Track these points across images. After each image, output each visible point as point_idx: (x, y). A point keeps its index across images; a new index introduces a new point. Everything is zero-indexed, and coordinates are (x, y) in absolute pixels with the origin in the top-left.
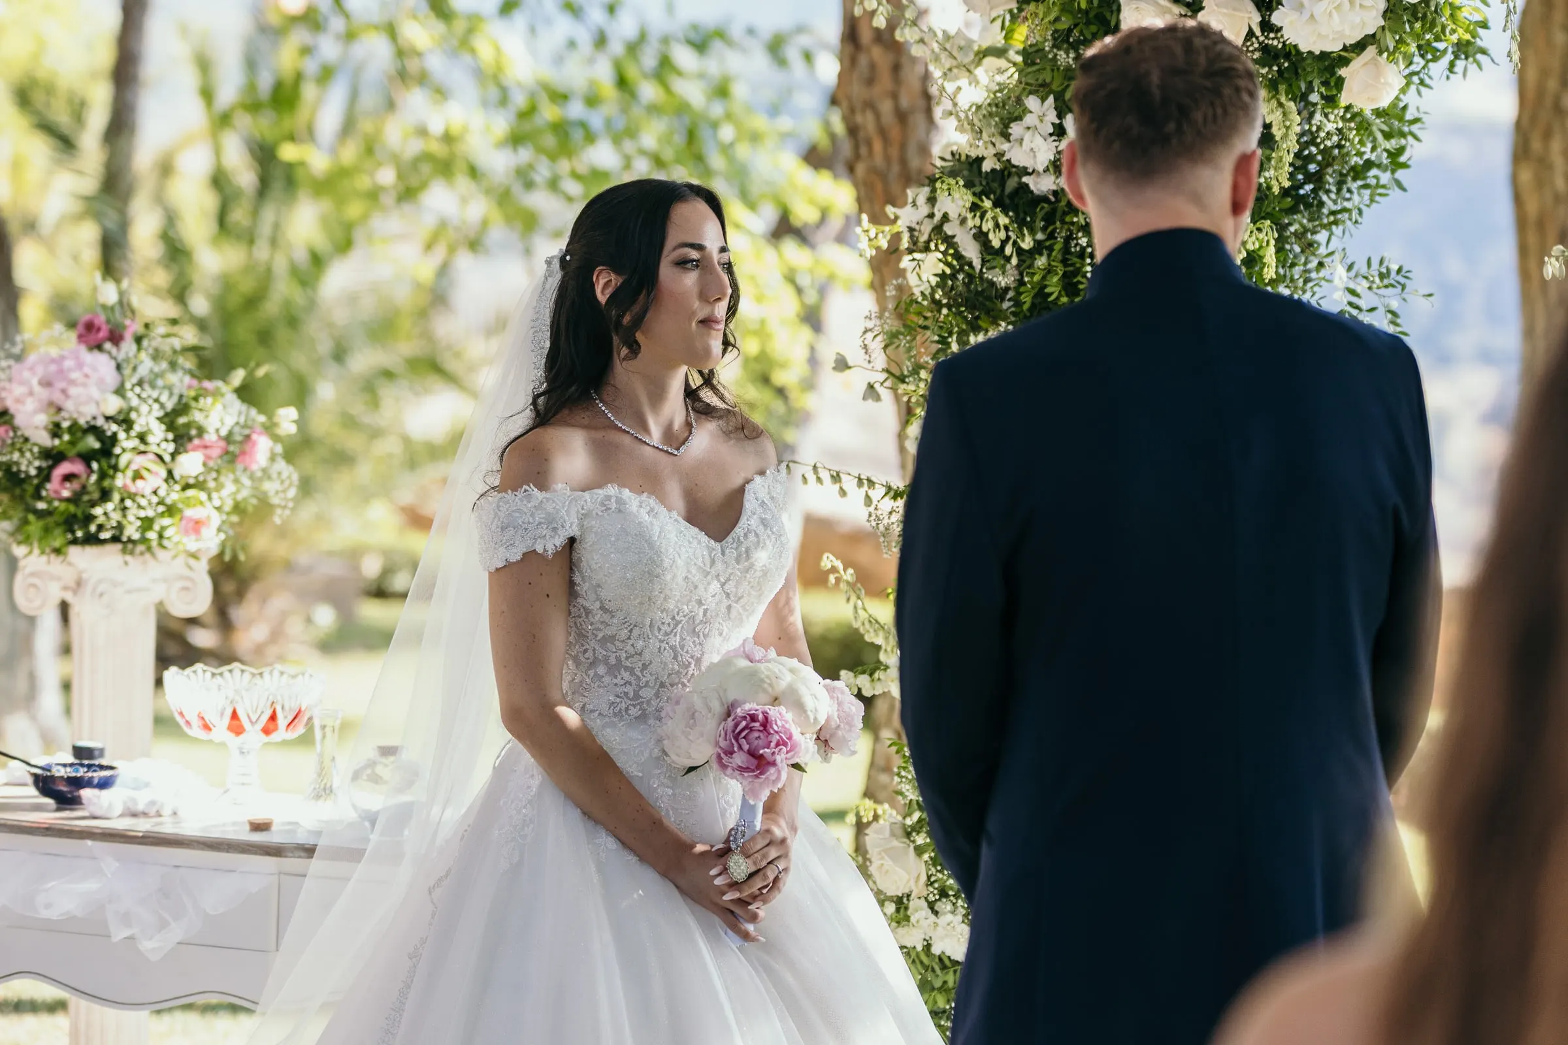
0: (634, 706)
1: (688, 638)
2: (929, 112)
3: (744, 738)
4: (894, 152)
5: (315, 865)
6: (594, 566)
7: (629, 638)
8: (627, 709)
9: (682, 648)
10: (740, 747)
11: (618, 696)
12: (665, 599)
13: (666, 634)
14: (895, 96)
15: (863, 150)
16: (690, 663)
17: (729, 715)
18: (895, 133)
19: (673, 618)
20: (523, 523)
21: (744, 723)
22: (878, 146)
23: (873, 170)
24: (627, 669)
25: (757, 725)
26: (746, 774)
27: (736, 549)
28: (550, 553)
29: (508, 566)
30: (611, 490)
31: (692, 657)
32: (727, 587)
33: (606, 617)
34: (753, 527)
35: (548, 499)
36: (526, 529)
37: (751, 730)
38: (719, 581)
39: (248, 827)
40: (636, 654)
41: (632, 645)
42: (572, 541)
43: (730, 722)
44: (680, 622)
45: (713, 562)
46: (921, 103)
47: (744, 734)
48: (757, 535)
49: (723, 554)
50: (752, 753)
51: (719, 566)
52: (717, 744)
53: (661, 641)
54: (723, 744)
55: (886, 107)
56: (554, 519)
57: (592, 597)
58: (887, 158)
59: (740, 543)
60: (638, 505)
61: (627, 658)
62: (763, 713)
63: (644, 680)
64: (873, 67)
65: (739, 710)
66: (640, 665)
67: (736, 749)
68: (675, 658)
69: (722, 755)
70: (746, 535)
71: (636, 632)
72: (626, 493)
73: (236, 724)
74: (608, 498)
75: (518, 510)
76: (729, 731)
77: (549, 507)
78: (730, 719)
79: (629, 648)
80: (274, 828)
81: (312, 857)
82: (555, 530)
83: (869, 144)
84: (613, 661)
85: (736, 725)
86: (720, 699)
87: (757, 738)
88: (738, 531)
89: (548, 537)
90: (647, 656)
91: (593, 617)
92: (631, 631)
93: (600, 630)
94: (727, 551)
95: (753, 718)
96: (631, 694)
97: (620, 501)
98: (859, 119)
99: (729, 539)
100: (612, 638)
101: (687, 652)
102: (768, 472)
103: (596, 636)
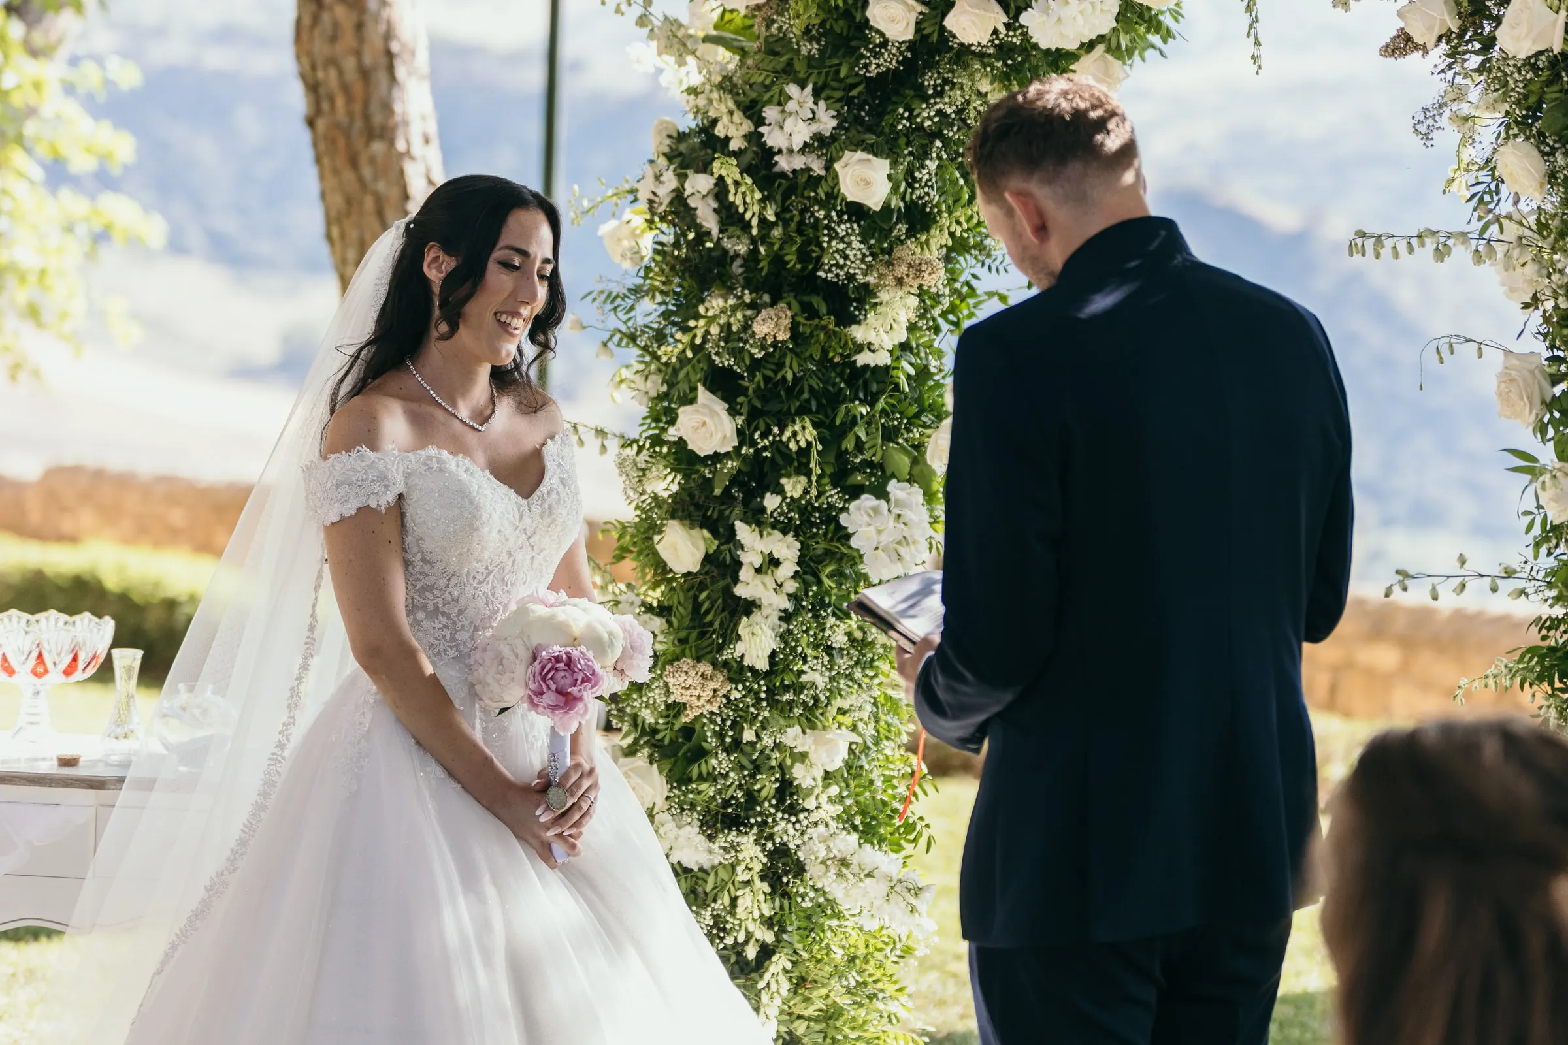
0: (451, 647)
1: (498, 586)
2: (391, 69)
3: (551, 678)
4: (357, 108)
5: (124, 795)
6: (418, 521)
7: (447, 586)
8: (445, 650)
9: (493, 595)
10: (549, 688)
11: (436, 639)
12: (482, 551)
13: (480, 582)
14: (358, 53)
15: (325, 106)
16: (499, 609)
17: (535, 659)
18: (358, 89)
19: (487, 568)
20: (357, 481)
21: (550, 665)
22: (340, 102)
23: (336, 126)
24: (443, 614)
25: (561, 665)
26: (557, 712)
27: (541, 506)
28: (383, 508)
29: (343, 520)
30: (432, 451)
31: (500, 603)
32: (532, 541)
33: (426, 568)
34: (555, 486)
35: (380, 459)
36: (360, 486)
37: (557, 670)
38: (526, 534)
39: (56, 763)
40: (453, 600)
41: (450, 593)
42: (400, 496)
43: (537, 666)
44: (492, 572)
45: (521, 517)
46: (383, 61)
47: (550, 676)
48: (558, 493)
49: (530, 510)
50: (559, 692)
51: (527, 520)
52: (527, 686)
53: (476, 589)
54: (533, 686)
55: (350, 64)
56: (385, 477)
57: (415, 549)
58: (350, 114)
59: (544, 500)
60: (455, 464)
61: (444, 605)
62: (566, 653)
63: (460, 624)
64: (336, 25)
65: (544, 653)
66: (456, 611)
67: (545, 690)
68: (487, 604)
69: (533, 696)
70: (549, 494)
71: (454, 581)
72: (445, 454)
73: (40, 666)
74: (429, 458)
75: (353, 469)
76: (537, 674)
77: (381, 466)
78: (537, 662)
79: (447, 595)
80: (81, 764)
81: (121, 789)
82: (386, 487)
83: (332, 100)
84: (430, 607)
85: (543, 668)
86: (525, 644)
87: (563, 677)
88: (543, 489)
89: (380, 494)
90: (462, 601)
91: (413, 569)
92: (449, 580)
93: (420, 580)
94: (533, 507)
95: (558, 659)
96: (448, 637)
97: (439, 460)
98: (320, 75)
99: (535, 496)
100: (430, 588)
101: (497, 599)
102: (557, 437)
103: (415, 586)
